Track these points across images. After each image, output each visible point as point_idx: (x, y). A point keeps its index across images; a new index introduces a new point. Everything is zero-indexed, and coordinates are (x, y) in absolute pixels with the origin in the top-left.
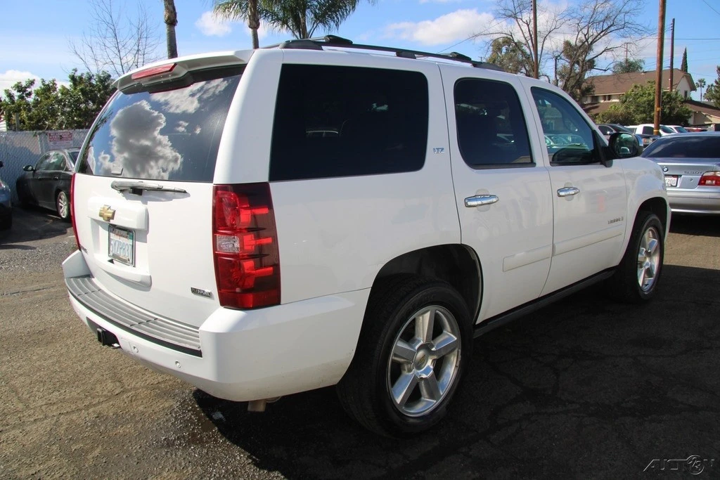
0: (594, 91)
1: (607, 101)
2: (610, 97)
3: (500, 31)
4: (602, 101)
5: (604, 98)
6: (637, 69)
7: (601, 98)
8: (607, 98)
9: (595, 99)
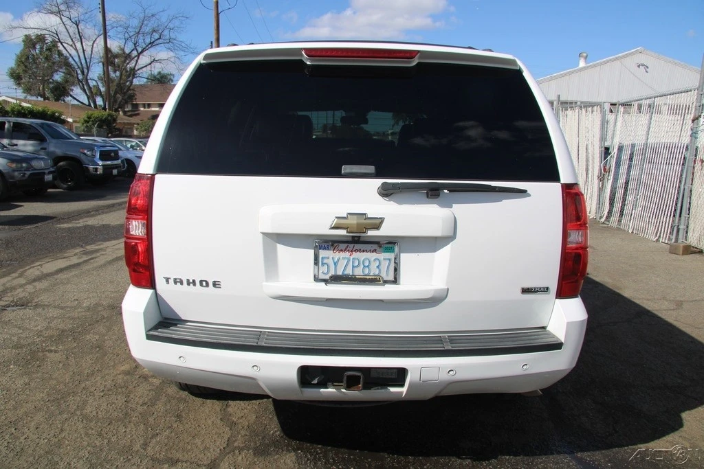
0: (136, 99)
1: (147, 109)
2: (149, 106)
3: (44, 27)
4: (142, 109)
5: (144, 106)
6: (169, 81)
7: (142, 106)
8: (146, 106)
9: (136, 106)
